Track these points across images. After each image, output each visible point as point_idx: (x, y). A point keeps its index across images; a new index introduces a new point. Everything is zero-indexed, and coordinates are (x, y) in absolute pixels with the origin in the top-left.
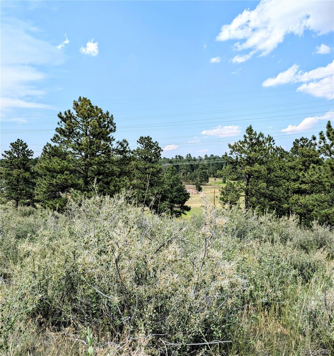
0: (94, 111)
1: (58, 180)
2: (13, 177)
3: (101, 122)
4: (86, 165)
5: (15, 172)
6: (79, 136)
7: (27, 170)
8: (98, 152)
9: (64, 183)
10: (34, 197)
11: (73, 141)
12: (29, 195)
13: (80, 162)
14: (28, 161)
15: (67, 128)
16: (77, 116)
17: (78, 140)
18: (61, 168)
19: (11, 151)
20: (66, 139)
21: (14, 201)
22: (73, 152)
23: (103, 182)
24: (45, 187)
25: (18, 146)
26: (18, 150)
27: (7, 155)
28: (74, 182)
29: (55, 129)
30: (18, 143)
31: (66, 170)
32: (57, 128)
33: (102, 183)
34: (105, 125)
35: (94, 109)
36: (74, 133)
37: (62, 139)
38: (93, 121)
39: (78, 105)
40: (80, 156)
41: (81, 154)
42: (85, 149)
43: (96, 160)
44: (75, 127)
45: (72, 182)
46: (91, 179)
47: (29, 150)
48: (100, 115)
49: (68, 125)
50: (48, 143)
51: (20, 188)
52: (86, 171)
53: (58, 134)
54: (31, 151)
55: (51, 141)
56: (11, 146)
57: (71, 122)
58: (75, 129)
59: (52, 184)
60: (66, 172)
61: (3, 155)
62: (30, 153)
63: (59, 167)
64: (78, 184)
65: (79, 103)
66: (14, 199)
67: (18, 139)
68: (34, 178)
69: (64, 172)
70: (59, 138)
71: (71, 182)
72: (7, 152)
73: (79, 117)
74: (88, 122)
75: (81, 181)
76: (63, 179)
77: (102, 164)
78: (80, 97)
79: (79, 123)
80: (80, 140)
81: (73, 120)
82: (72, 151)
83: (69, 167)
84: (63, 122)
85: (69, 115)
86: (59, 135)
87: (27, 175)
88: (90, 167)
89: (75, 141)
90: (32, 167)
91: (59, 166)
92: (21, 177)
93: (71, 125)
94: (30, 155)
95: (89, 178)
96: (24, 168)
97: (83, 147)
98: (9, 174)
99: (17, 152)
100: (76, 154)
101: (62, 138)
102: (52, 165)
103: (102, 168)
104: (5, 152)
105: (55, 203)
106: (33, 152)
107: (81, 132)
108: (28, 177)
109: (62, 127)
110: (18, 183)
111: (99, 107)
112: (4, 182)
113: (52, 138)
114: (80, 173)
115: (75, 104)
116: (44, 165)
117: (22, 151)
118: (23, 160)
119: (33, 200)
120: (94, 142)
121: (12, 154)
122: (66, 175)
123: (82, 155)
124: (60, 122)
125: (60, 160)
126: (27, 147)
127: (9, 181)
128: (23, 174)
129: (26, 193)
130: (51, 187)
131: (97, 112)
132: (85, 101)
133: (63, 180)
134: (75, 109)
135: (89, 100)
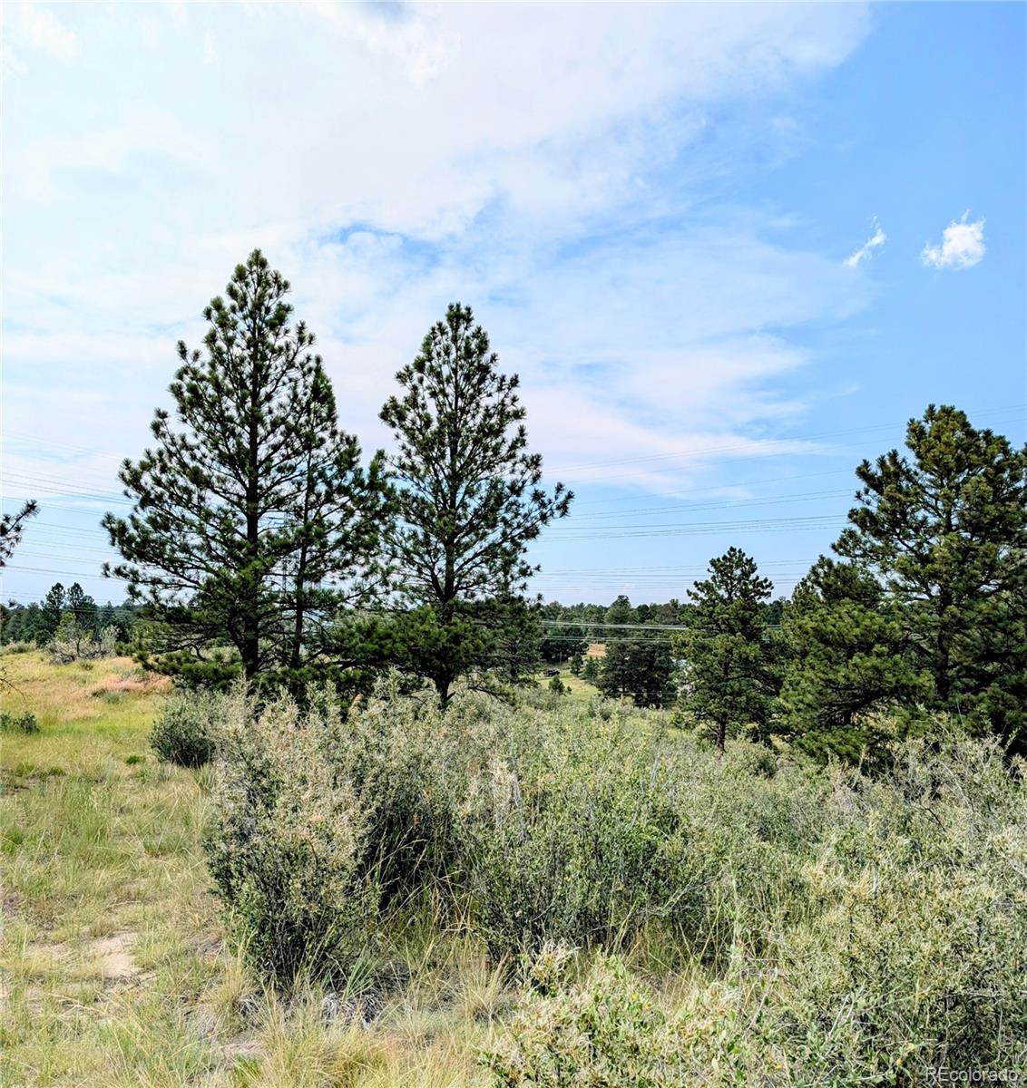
0: (978, 447)
1: (854, 671)
2: (716, 656)
3: (1001, 482)
4: (945, 626)
5: (719, 642)
6: (925, 532)
7: (752, 635)
8: (987, 582)
9: (870, 682)
10: (770, 716)
11: (904, 548)
12: (755, 709)
13: (925, 615)
14: (757, 612)
15: (885, 510)
16: (918, 470)
17: (920, 545)
18: (862, 635)
19: (711, 581)
20: (879, 543)
21: (714, 723)
22: (901, 584)
23: (1002, 684)
24: (813, 691)
25: (731, 567)
26: (731, 578)
27: (701, 595)
28: (904, 681)
29: (848, 512)
30: (730, 560)
31: (879, 640)
32: (852, 511)
33: (1000, 686)
34: (1017, 491)
35: (979, 440)
36: (907, 523)
37: (868, 545)
38: (974, 480)
39: (922, 432)
40: (925, 597)
41: (928, 592)
42: (946, 573)
43: (980, 612)
44: (912, 503)
45: (897, 681)
46: (959, 671)
47: (761, 579)
48: (999, 457)
49: (890, 499)
50: (822, 558)
51: (732, 688)
52: (942, 644)
53: (855, 528)
54: (766, 581)
55: (832, 551)
56: (713, 569)
57: (899, 489)
58: (913, 511)
59: (834, 683)
60: (877, 648)
61: (689, 593)
62: (763, 587)
63: (857, 631)
64: (914, 687)
65: (928, 427)
66: (716, 719)
67: (732, 549)
68: (771, 660)
69: (871, 646)
70: (857, 542)
71: (893, 680)
72: (701, 584)
73: (927, 471)
74: (958, 487)
75: (927, 679)
76: (867, 669)
77: (1000, 625)
78: (931, 408)
79: (924, 491)
80: (925, 545)
81: (904, 484)
82: (899, 581)
83: (888, 631)
84: (872, 492)
85: (892, 469)
86: (859, 532)
87: (752, 650)
88: (957, 631)
89: (911, 549)
90: (765, 628)
91: (858, 627)
92: (736, 656)
93: (899, 500)
94: (763, 594)
95: (951, 668)
96: (743, 631)
97: (936, 566)
98: (703, 648)
99: (727, 585)
100: (913, 590)
101: (866, 542)
102: (834, 626)
103: (1000, 636)
104: (696, 584)
105: (840, 743)
106: (770, 584)
107: (932, 520)
108: (755, 657)
109: (869, 508)
110: (726, 673)
111: (996, 434)
112: (690, 668)
113: (836, 543)
114: (922, 651)
115: (914, 431)
116: (813, 624)
117: (739, 582)
118: (744, 608)
119: (768, 726)
120: (976, 550)
121: (713, 590)
122: (879, 655)
123: (930, 595)
124: (862, 492)
125: (861, 611)
126: (753, 570)
127: (705, 668)
128: (743, 649)
129: (747, 703)
130: (829, 691)
131: (989, 451)
132: (949, 417)
133: (870, 673)
134: (912, 446)
135: (962, 413)
